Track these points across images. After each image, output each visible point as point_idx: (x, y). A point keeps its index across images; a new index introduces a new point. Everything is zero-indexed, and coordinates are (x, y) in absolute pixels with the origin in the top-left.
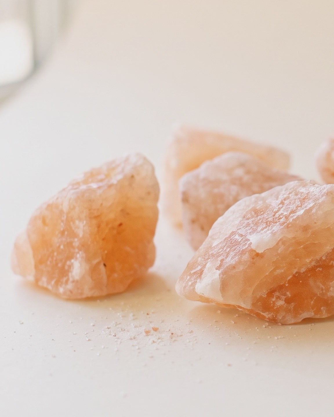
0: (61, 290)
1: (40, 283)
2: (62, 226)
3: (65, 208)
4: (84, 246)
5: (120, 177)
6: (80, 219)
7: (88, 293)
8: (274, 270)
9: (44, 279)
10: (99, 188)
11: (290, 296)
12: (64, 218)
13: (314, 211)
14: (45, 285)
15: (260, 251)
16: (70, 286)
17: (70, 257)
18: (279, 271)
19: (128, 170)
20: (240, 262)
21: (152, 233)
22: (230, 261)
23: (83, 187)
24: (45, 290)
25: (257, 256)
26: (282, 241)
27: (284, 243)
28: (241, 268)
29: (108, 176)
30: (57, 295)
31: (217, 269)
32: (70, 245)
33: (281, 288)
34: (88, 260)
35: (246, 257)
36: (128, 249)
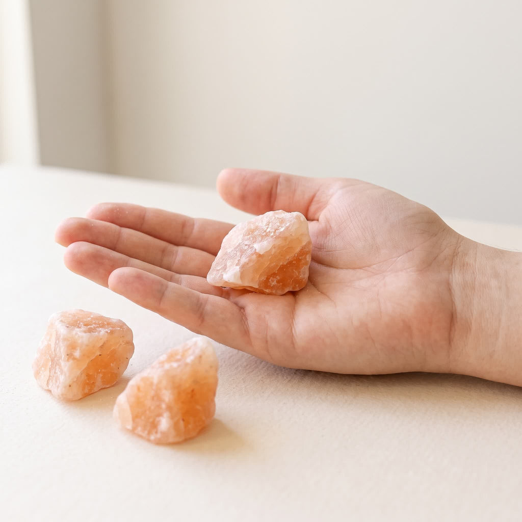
0: (152, 438)
1: (136, 432)
2: (152, 393)
3: (155, 381)
4: (169, 408)
5: (192, 358)
6: (166, 389)
7: (171, 440)
8: (270, 264)
9: (139, 429)
10: (179, 366)
11: (279, 278)
12: (154, 387)
13: (290, 228)
14: (140, 433)
15: (262, 253)
16: (159, 436)
17: (160, 415)
18: (273, 265)
19: (197, 352)
20: (250, 261)
21: (214, 394)
22: (244, 260)
23: (167, 366)
24: (140, 436)
25: (260, 256)
26: (274, 247)
27: (275, 248)
28: (251, 264)
29: (183, 356)
30: (149, 440)
31: (236, 266)
32: (159, 407)
33: (274, 275)
34: (172, 418)
35: (254, 257)
36: (198, 407)
